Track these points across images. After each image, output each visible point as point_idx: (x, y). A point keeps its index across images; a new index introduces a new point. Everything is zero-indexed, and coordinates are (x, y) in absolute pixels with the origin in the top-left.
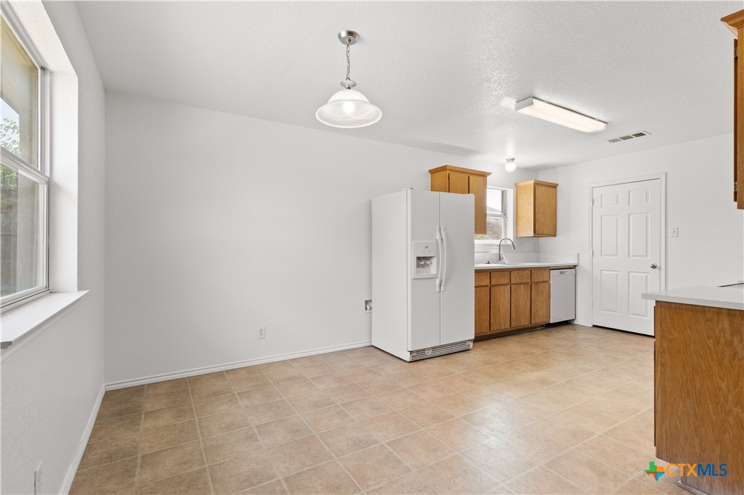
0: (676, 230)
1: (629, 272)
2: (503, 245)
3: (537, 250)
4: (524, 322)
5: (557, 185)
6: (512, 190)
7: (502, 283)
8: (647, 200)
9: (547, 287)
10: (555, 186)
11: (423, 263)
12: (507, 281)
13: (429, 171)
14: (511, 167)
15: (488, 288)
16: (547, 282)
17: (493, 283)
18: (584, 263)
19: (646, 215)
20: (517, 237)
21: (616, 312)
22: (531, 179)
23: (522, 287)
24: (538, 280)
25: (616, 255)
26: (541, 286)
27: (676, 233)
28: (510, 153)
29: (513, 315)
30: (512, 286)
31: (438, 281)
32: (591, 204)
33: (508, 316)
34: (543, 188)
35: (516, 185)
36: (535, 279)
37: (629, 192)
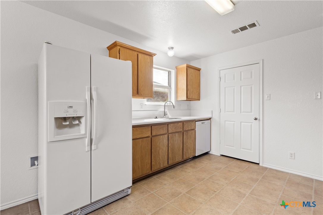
0: (269, 96)
1: (241, 122)
2: (168, 106)
3: (189, 109)
4: (179, 159)
5: (200, 69)
6: (174, 71)
7: (161, 133)
8: (251, 77)
9: (193, 133)
10: (199, 70)
11: (68, 123)
12: (165, 131)
13: (107, 48)
14: (171, 53)
15: (150, 139)
16: (194, 130)
17: (154, 134)
18: (215, 117)
19: (251, 86)
20: (177, 101)
21: (233, 147)
22: (185, 64)
23: (177, 134)
24: (187, 129)
25: (234, 111)
26: (190, 132)
27: (269, 97)
28: (171, 44)
29: (170, 156)
30: (169, 135)
31: (87, 140)
32: (219, 81)
33: (166, 157)
34: (192, 70)
35: (176, 67)
36: (186, 128)
37: (241, 72)
